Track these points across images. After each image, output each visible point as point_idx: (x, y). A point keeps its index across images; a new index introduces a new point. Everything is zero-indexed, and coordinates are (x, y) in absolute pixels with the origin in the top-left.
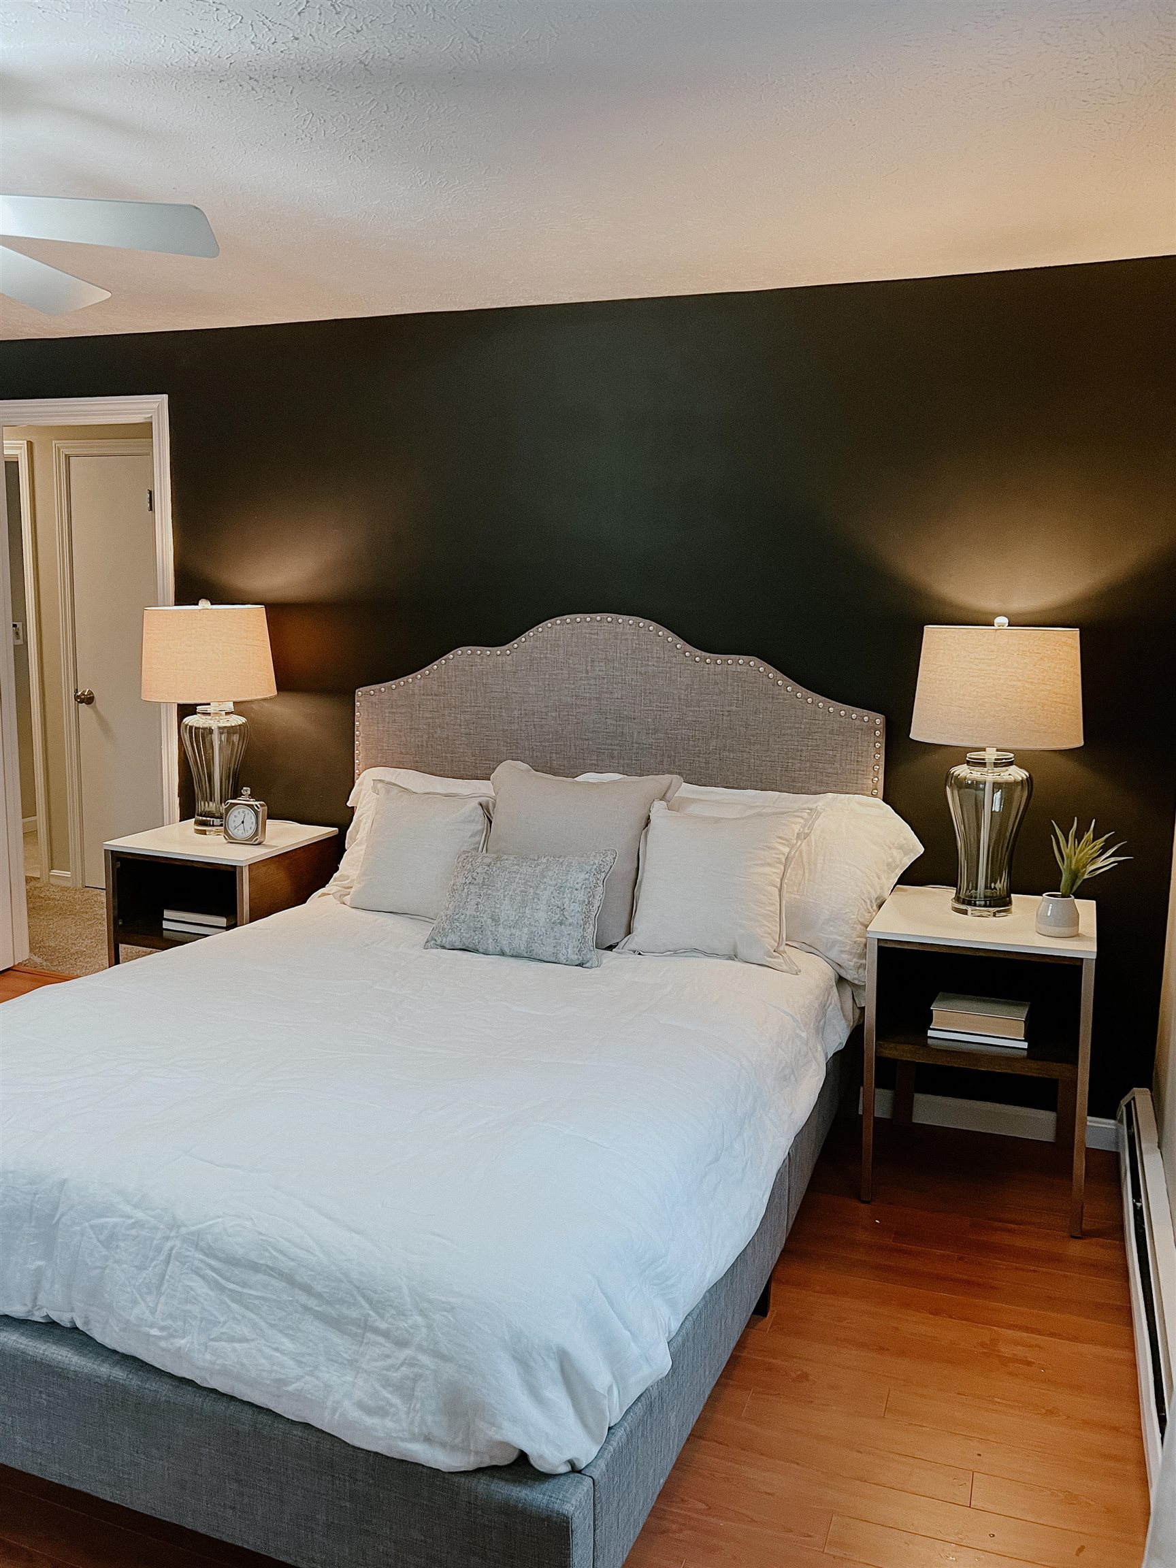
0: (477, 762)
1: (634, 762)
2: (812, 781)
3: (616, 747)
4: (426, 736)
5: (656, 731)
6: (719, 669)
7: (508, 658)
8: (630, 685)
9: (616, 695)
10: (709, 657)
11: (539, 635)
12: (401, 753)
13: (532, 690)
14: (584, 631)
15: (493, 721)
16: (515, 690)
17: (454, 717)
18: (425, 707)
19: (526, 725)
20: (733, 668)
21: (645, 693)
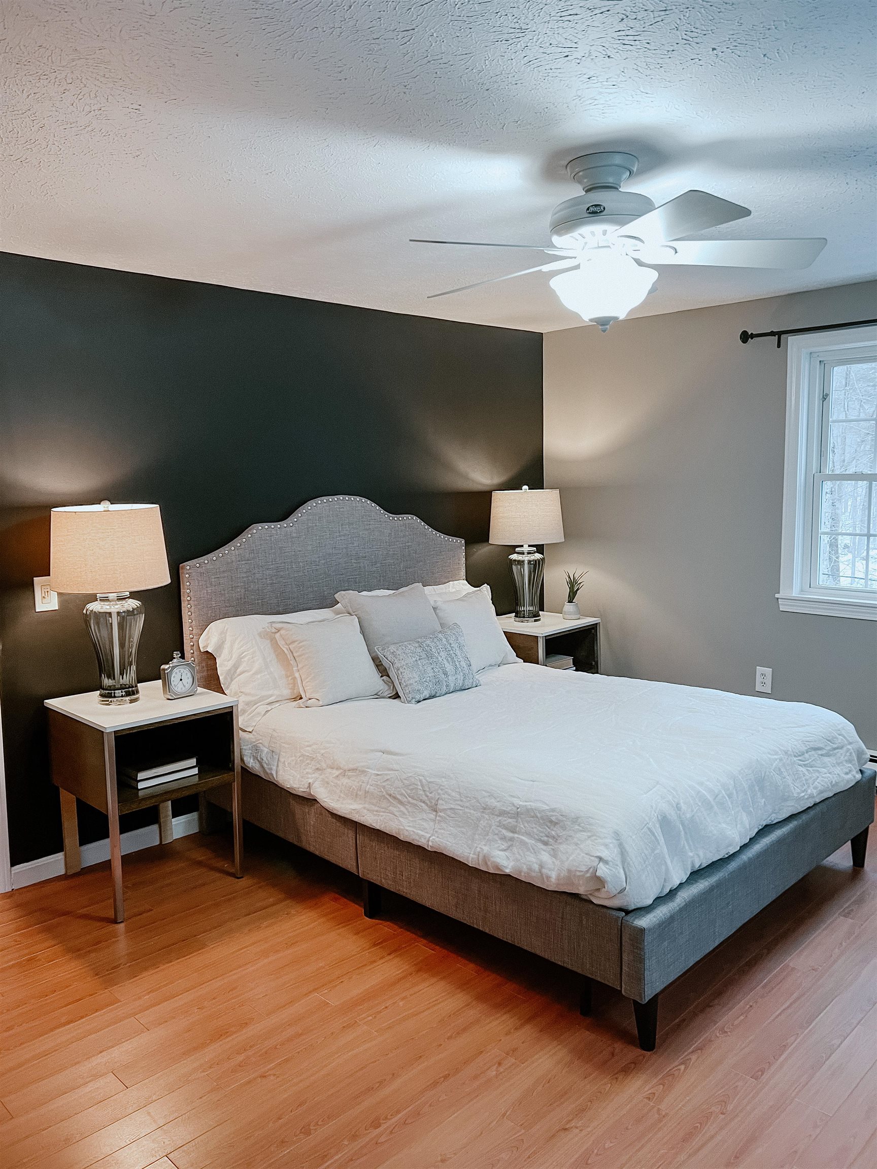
0: (279, 602)
1: (367, 583)
2: (443, 577)
3: (357, 576)
4: (243, 591)
5: (376, 563)
6: (401, 522)
7: (293, 528)
8: (362, 537)
9: (355, 545)
10: (396, 517)
11: (309, 511)
12: (226, 606)
13: (310, 548)
14: (336, 507)
15: (287, 572)
16: (299, 549)
17: (262, 573)
18: (241, 569)
19: (308, 572)
20: (407, 522)
21: (370, 541)
